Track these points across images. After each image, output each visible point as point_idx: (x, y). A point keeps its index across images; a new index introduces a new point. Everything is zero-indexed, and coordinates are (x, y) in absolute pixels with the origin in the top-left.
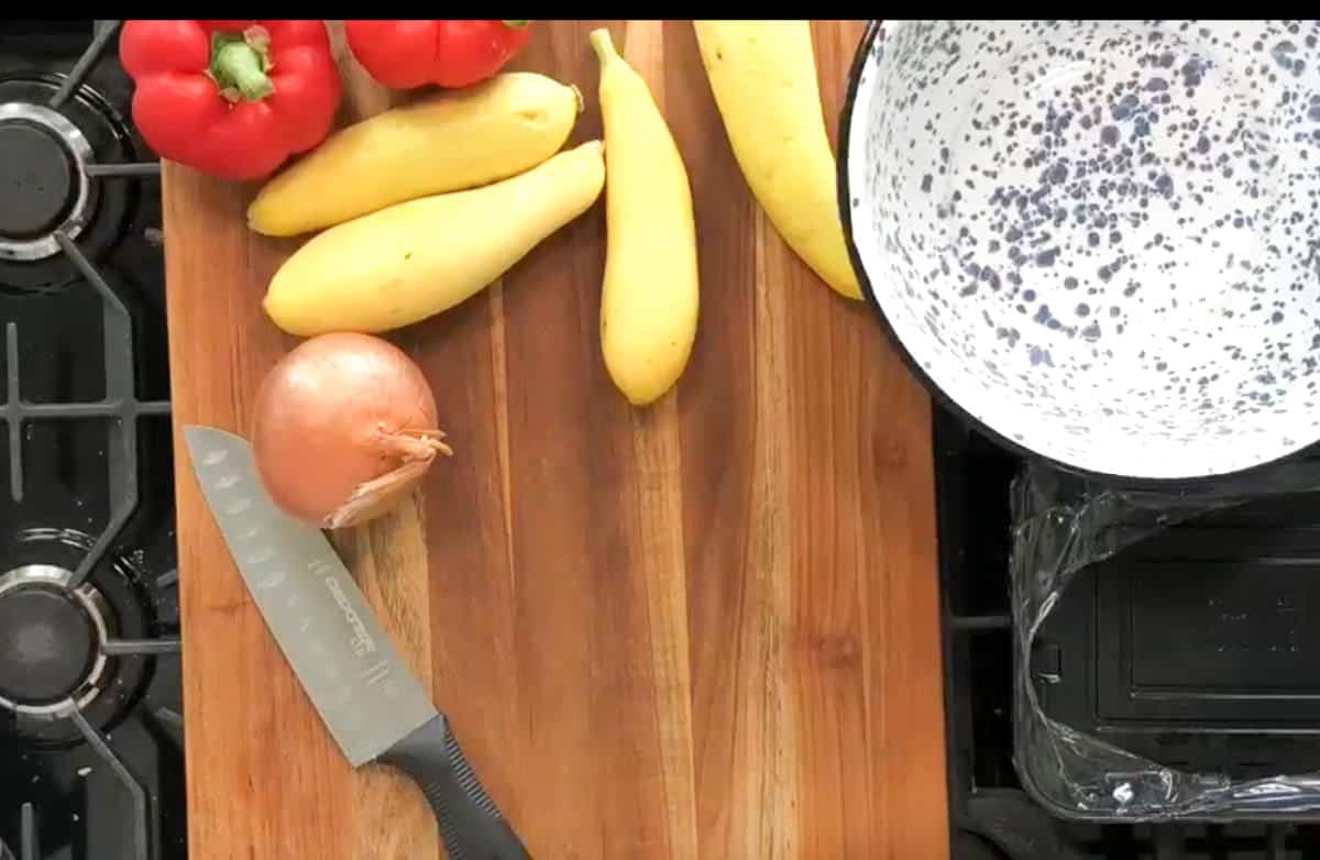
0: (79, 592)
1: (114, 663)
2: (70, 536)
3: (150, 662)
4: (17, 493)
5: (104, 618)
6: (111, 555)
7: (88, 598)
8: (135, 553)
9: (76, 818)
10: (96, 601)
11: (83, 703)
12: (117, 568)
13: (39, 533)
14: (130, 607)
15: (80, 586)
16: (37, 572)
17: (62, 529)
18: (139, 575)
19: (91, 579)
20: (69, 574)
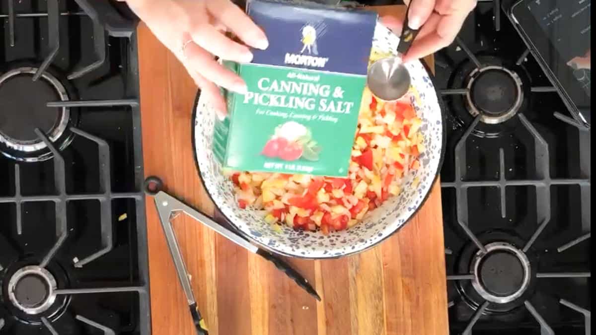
0: (477, 113)
1: (464, 85)
2: (481, 134)
3: (450, 86)
4: (502, 151)
5: (468, 105)
6: (466, 127)
7: (474, 110)
8: (456, 128)
9: (479, 25)
10: (470, 108)
11: (476, 70)
12: (463, 122)
13: (493, 135)
14: (458, 108)
15: (478, 115)
16: (494, 121)
17: (485, 137)
18: (454, 120)
19: (473, 118)
20: (481, 120)
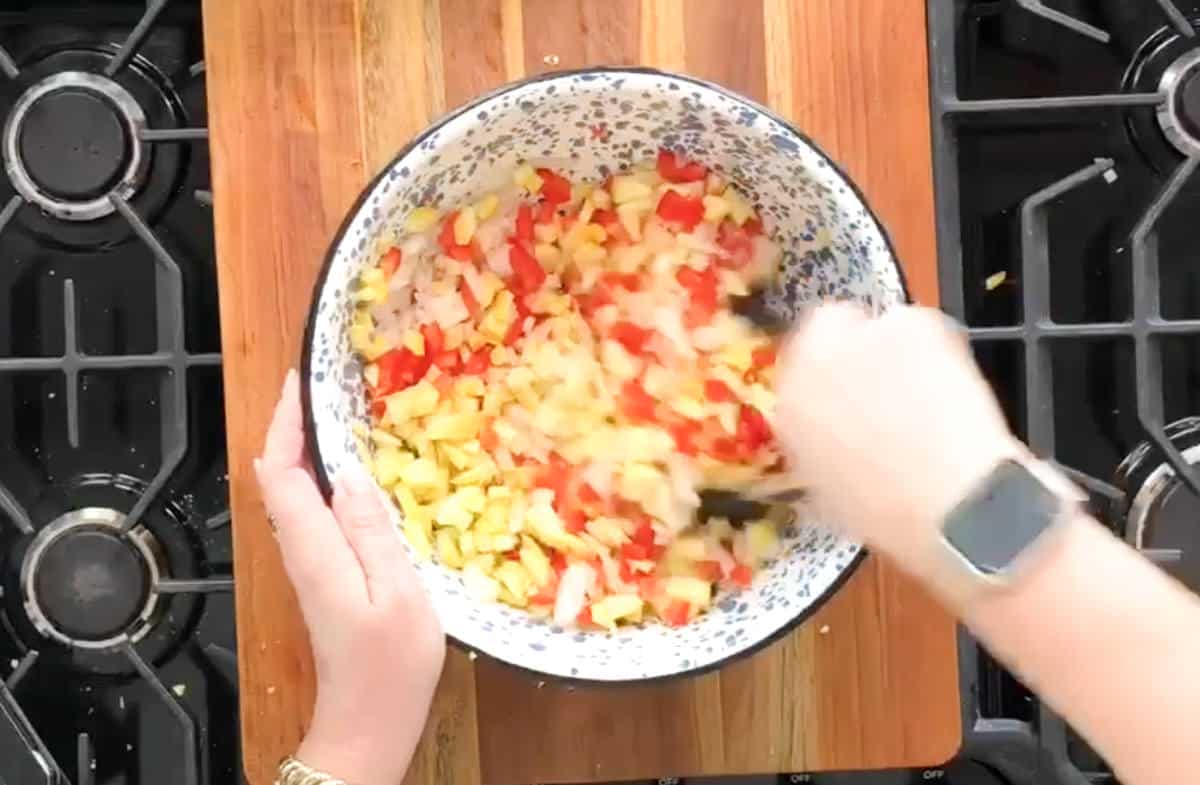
0: (132, 534)
1: (165, 601)
2: (124, 481)
3: (200, 599)
4: (74, 439)
5: (156, 555)
6: (162, 499)
7: (141, 539)
8: (185, 497)
9: (129, 747)
10: (149, 543)
11: (135, 638)
12: (169, 511)
13: (95, 479)
14: (179, 545)
15: (132, 528)
16: (93, 514)
17: (115, 473)
18: (190, 517)
19: (144, 522)
20: (124, 517)
